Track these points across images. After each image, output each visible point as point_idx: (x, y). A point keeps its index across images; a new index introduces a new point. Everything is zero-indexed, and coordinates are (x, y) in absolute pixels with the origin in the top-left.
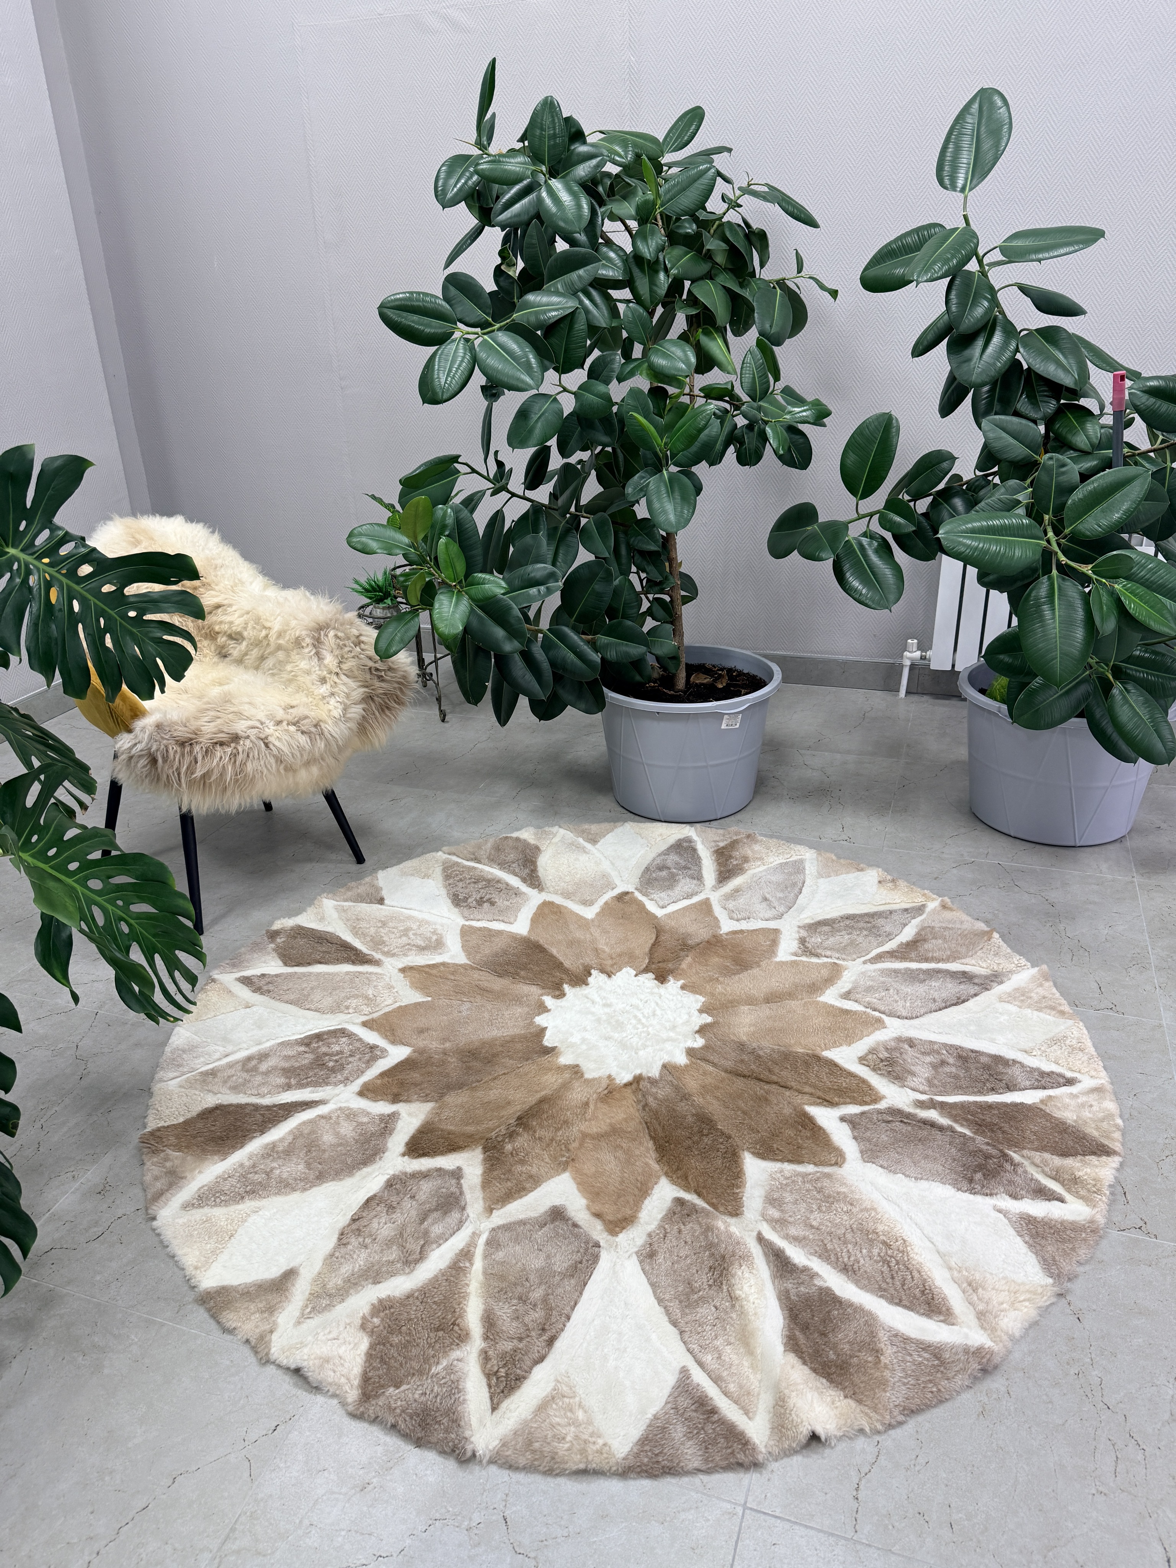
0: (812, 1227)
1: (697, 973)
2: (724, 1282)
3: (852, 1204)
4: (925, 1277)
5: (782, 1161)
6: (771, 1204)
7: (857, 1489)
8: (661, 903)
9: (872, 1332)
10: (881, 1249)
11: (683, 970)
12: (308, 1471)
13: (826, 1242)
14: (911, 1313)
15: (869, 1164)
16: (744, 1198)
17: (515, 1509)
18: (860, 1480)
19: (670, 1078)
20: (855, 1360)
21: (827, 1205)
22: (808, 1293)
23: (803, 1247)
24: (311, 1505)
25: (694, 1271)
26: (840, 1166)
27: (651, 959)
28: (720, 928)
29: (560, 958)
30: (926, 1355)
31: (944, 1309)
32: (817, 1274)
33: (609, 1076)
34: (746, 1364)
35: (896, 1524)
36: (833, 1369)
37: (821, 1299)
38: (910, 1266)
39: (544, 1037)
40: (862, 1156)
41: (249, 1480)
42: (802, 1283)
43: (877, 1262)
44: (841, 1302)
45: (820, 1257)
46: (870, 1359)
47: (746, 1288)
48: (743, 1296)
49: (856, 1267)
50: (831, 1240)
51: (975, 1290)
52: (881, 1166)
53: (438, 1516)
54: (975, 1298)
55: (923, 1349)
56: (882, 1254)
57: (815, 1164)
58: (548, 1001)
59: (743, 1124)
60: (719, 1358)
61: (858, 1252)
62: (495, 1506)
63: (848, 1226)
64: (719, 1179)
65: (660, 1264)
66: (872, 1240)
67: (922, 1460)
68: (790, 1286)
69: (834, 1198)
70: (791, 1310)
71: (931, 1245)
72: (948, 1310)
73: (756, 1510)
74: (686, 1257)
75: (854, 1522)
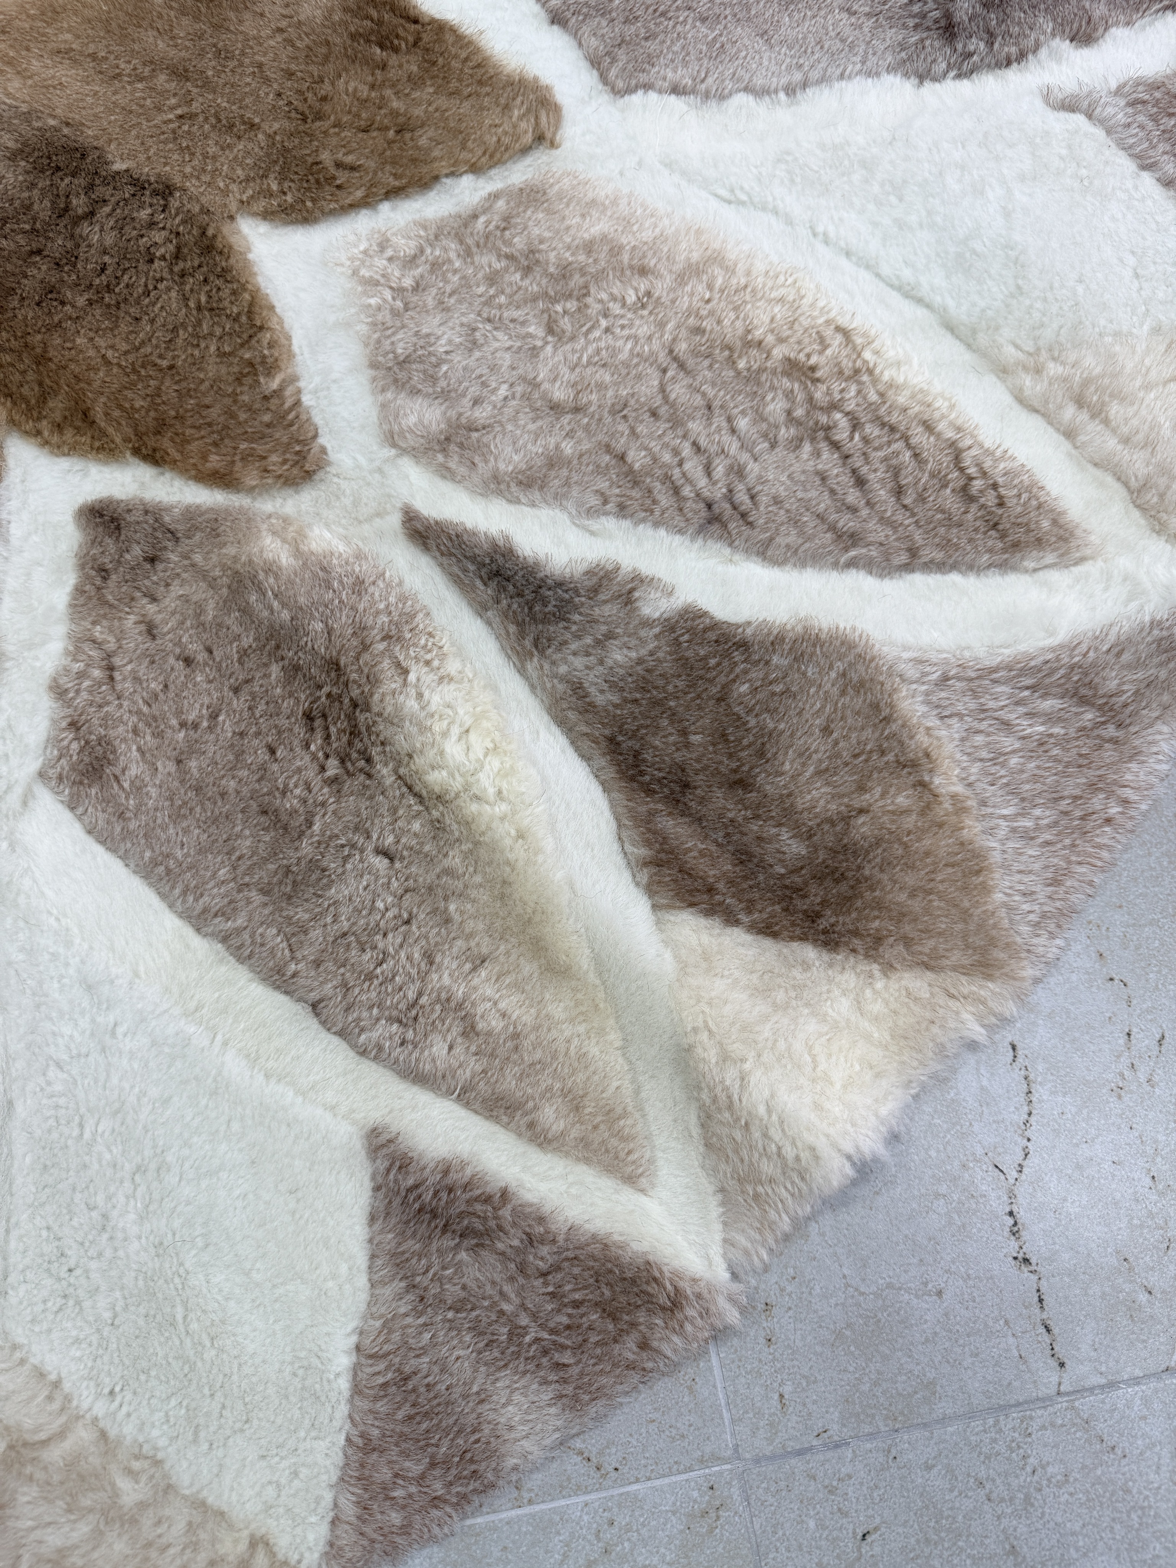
0: (556, 408)
2: (375, 751)
3: (643, 271)
4: (950, 434)
5: (367, 202)
6: (399, 384)
7: (1015, 1233)
9: (876, 707)
10: (789, 395)
13: (620, 444)
14: (955, 577)
15: (637, 98)
16: (307, 399)
18: (1011, 1196)
20: (862, 827)
21: (572, 305)
22: (640, 661)
23: (559, 499)
25: (263, 755)
26: (553, 145)
30: (1049, 704)
31: (1045, 524)
32: (638, 581)
34: (557, 1010)
35: (1153, 1280)
36: (816, 894)
37: (684, 663)
38: (894, 418)
40: (604, 78)
42: (610, 636)
43: (796, 444)
44: (744, 645)
45: (622, 511)
46: (902, 800)
47: (453, 750)
48: (457, 784)
49: (742, 497)
50: (633, 432)
51: (1098, 413)
52: (676, 90)
54: (1112, 443)
55: (1033, 688)
56: (799, 412)
57: (475, 169)
59: (192, 116)
60: (470, 1031)
61: (726, 438)
63: (663, 358)
64: (198, 363)
66: (753, 377)
67: (1144, 1043)
68: (579, 662)
69: (583, 272)
70: (612, 746)
71: (921, 312)
72: (1055, 522)
73: (772, 1458)
74: (214, 716)
75: (1047, 1338)
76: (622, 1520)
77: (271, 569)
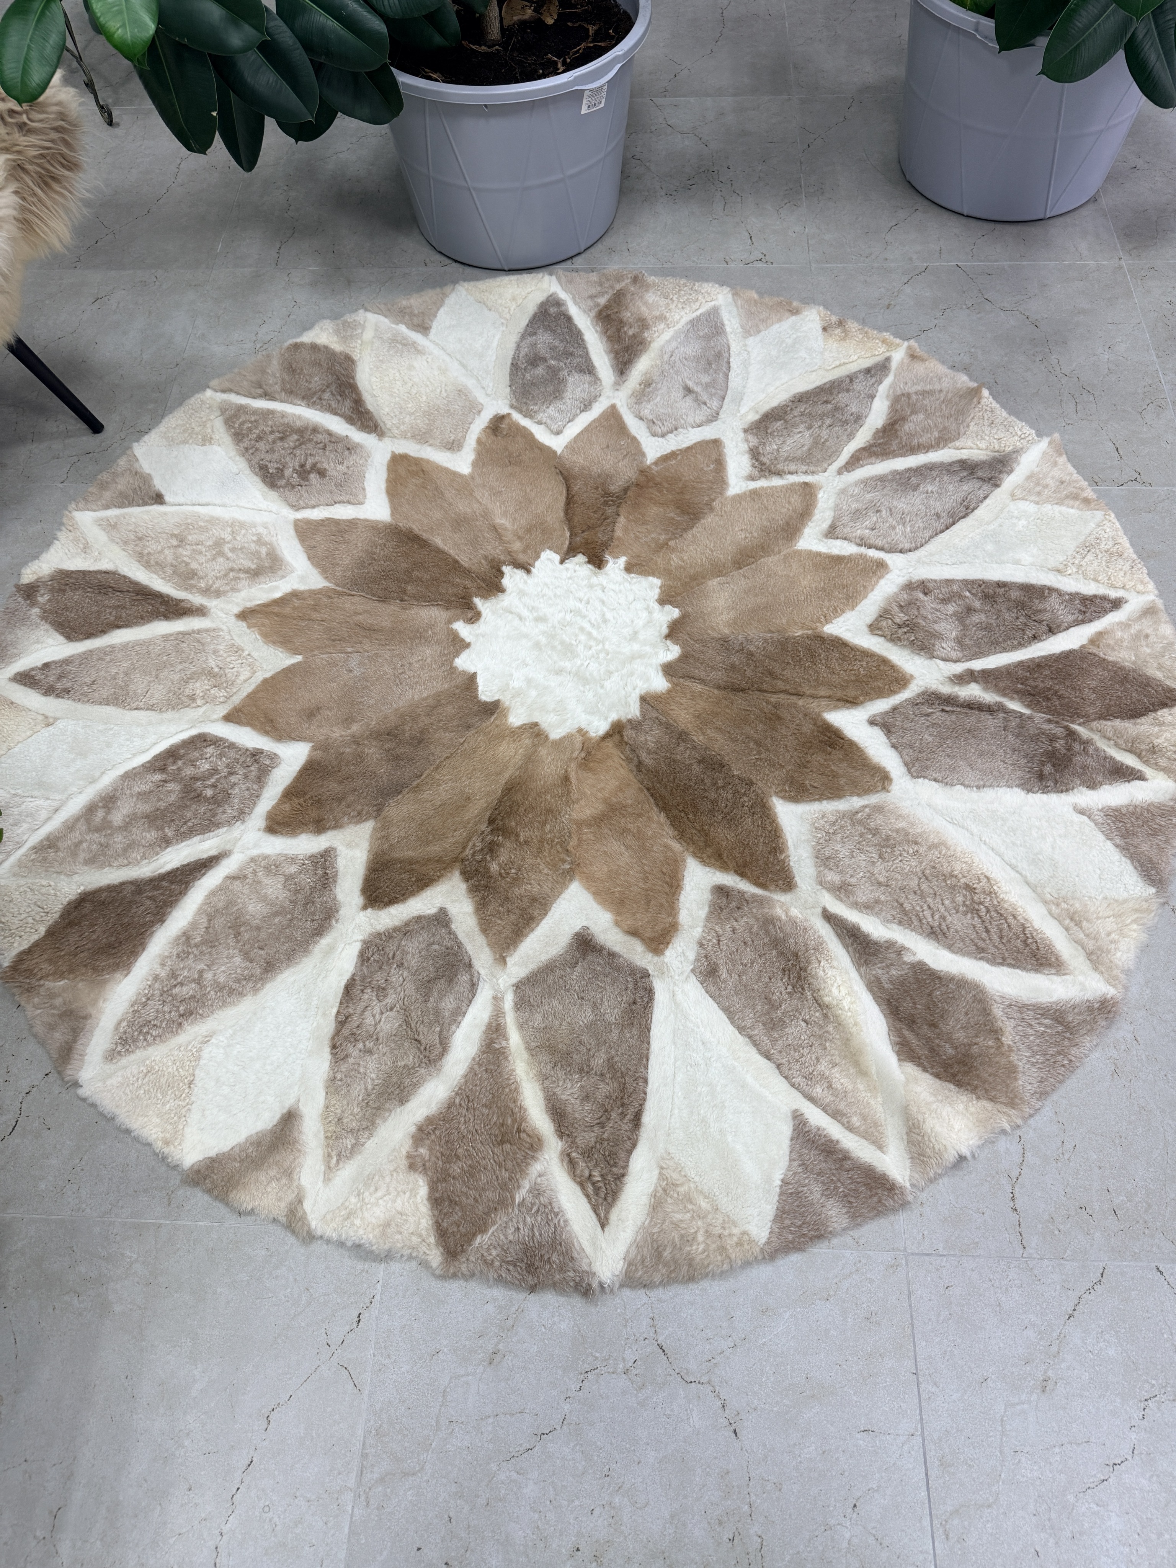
0: (879, 883)
1: (637, 538)
2: (806, 986)
3: (916, 843)
4: (1022, 921)
5: (819, 800)
6: (826, 866)
7: (1013, 1199)
8: (554, 427)
9: (985, 1009)
10: (965, 896)
11: (619, 539)
12: (420, 1359)
13: (902, 900)
14: (1018, 971)
15: (921, 780)
16: (791, 864)
17: (666, 1332)
18: (1013, 1187)
19: (654, 714)
20: (975, 1050)
21: (889, 850)
22: (902, 976)
23: (877, 915)
24: (441, 1399)
25: (767, 980)
26: (888, 791)
27: (571, 529)
28: (643, 455)
29: (451, 552)
30: (1047, 1021)
31: (1053, 959)
32: (903, 948)
33: (580, 730)
34: (861, 1087)
35: (1061, 1227)
36: (956, 1068)
37: (917, 979)
38: (1002, 912)
39: (476, 689)
40: (909, 771)
41: (356, 1391)
42: (892, 965)
43: (965, 914)
44: (940, 978)
45: (900, 923)
46: (990, 1043)
47: (835, 991)
48: (835, 1003)
49: (944, 927)
50: (907, 896)
51: (1078, 924)
52: (935, 780)
53: (587, 1367)
54: (1082, 936)
55: (1042, 1015)
56: (968, 903)
57: (858, 795)
58: (461, 628)
59: (761, 759)
60: (830, 1087)
61: (940, 906)
62: (645, 1335)
63: (920, 874)
64: (757, 845)
65: (725, 981)
66: (953, 888)
67: (1068, 1146)
68: (880, 971)
69: (894, 839)
70: (889, 1003)
71: (1017, 875)
72: (1057, 959)
73: (918, 1254)
74: (752, 963)
75: (1020, 1238)
76: (864, 1261)
77: (779, 919)
